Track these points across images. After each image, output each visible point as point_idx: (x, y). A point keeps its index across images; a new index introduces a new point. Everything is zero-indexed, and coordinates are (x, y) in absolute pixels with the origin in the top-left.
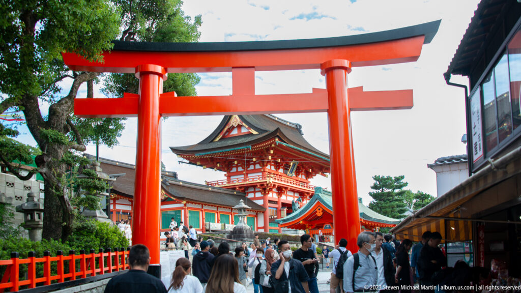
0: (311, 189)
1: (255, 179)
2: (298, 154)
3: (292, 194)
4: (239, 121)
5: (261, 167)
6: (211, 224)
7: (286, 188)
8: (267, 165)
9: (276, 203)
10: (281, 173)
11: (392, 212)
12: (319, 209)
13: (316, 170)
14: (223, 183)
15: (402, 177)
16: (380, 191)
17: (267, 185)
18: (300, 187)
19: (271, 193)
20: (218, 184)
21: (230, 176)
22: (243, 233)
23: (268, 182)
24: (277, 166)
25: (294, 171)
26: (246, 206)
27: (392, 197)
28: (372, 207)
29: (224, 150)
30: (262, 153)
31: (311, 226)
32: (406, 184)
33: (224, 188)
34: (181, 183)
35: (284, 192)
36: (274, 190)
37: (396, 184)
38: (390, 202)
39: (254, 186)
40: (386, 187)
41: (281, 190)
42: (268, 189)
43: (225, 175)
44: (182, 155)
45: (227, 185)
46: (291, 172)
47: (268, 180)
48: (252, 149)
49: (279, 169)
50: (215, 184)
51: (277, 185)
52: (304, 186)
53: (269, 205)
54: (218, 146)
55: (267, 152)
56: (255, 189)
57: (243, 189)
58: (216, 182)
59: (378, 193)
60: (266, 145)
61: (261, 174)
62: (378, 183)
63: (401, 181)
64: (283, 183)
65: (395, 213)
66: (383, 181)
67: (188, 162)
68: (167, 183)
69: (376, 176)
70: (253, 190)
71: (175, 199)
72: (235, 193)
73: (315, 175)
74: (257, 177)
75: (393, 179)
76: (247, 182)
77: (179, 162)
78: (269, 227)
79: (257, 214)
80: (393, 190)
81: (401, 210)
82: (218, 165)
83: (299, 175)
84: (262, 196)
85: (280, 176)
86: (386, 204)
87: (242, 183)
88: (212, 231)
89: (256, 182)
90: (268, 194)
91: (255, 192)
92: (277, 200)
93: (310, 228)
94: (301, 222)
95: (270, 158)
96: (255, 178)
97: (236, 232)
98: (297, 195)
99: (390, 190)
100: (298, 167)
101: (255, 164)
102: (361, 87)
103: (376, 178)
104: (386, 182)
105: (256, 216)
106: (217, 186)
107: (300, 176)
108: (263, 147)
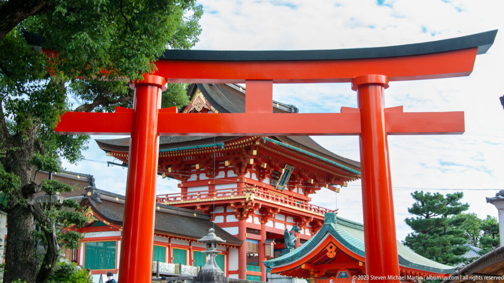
0: (312, 212)
1: (227, 195)
2: (294, 156)
3: (282, 218)
4: (205, 102)
5: (235, 175)
6: (160, 263)
7: (274, 209)
8: (245, 173)
9: (258, 232)
10: (266, 184)
11: (443, 252)
12: (331, 248)
13: (321, 180)
14: (175, 198)
15: (460, 196)
16: (423, 218)
17: (246, 203)
18: (296, 208)
19: (250, 217)
20: (168, 199)
21: (186, 188)
22: (214, 280)
23: (247, 199)
24: (261, 174)
25: (287, 181)
26: (219, 239)
27: (442, 228)
28: (410, 242)
29: (181, 148)
30: (239, 153)
31: (318, 272)
32: (466, 207)
33: (177, 207)
34: (117, 199)
35: (271, 216)
36: (256, 212)
37: (449, 206)
38: (440, 235)
39: (225, 205)
40: (433, 211)
41: (265, 212)
42: (247, 210)
43: (179, 186)
44: (114, 152)
45: (183, 201)
46: (282, 183)
47: (247, 196)
48: (225, 147)
49: (263, 178)
50: (163, 199)
51: (261, 204)
52: (303, 207)
53: (248, 235)
54: (172, 141)
55: (247, 152)
56: (225, 210)
57: (207, 209)
58: (165, 197)
59: (421, 221)
60: (247, 143)
61: (235, 186)
62: (420, 204)
63: (458, 202)
64: (270, 201)
65: (449, 255)
66: (429, 201)
67: (121, 162)
68: (98, 199)
69: (416, 192)
70: (222, 211)
71: (109, 224)
72: (195, 215)
73: (319, 189)
74: (231, 191)
75: (445, 197)
76: (215, 199)
77: (109, 163)
78: (246, 271)
79: (228, 250)
80: (445, 216)
81: (458, 249)
82: (170, 170)
83: (293, 188)
84: (237, 220)
85: (264, 189)
86: (434, 238)
87: (206, 200)
88: (161, 275)
89: (229, 198)
90: (247, 217)
91: (225, 214)
92: (260, 229)
93: (316, 275)
94: (303, 267)
95: (252, 161)
96: (226, 192)
97: (202, 278)
98: (290, 220)
99: (440, 216)
100: (292, 175)
101: (226, 169)
102: (401, 108)
103: (417, 196)
104: (434, 203)
105: (227, 253)
106: (166, 203)
107: (295, 190)
108: (242, 144)
